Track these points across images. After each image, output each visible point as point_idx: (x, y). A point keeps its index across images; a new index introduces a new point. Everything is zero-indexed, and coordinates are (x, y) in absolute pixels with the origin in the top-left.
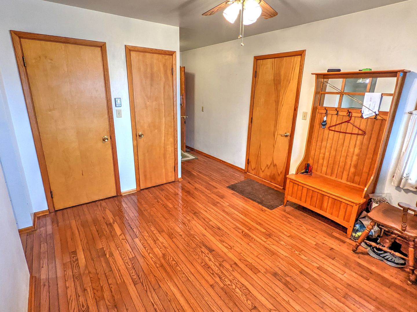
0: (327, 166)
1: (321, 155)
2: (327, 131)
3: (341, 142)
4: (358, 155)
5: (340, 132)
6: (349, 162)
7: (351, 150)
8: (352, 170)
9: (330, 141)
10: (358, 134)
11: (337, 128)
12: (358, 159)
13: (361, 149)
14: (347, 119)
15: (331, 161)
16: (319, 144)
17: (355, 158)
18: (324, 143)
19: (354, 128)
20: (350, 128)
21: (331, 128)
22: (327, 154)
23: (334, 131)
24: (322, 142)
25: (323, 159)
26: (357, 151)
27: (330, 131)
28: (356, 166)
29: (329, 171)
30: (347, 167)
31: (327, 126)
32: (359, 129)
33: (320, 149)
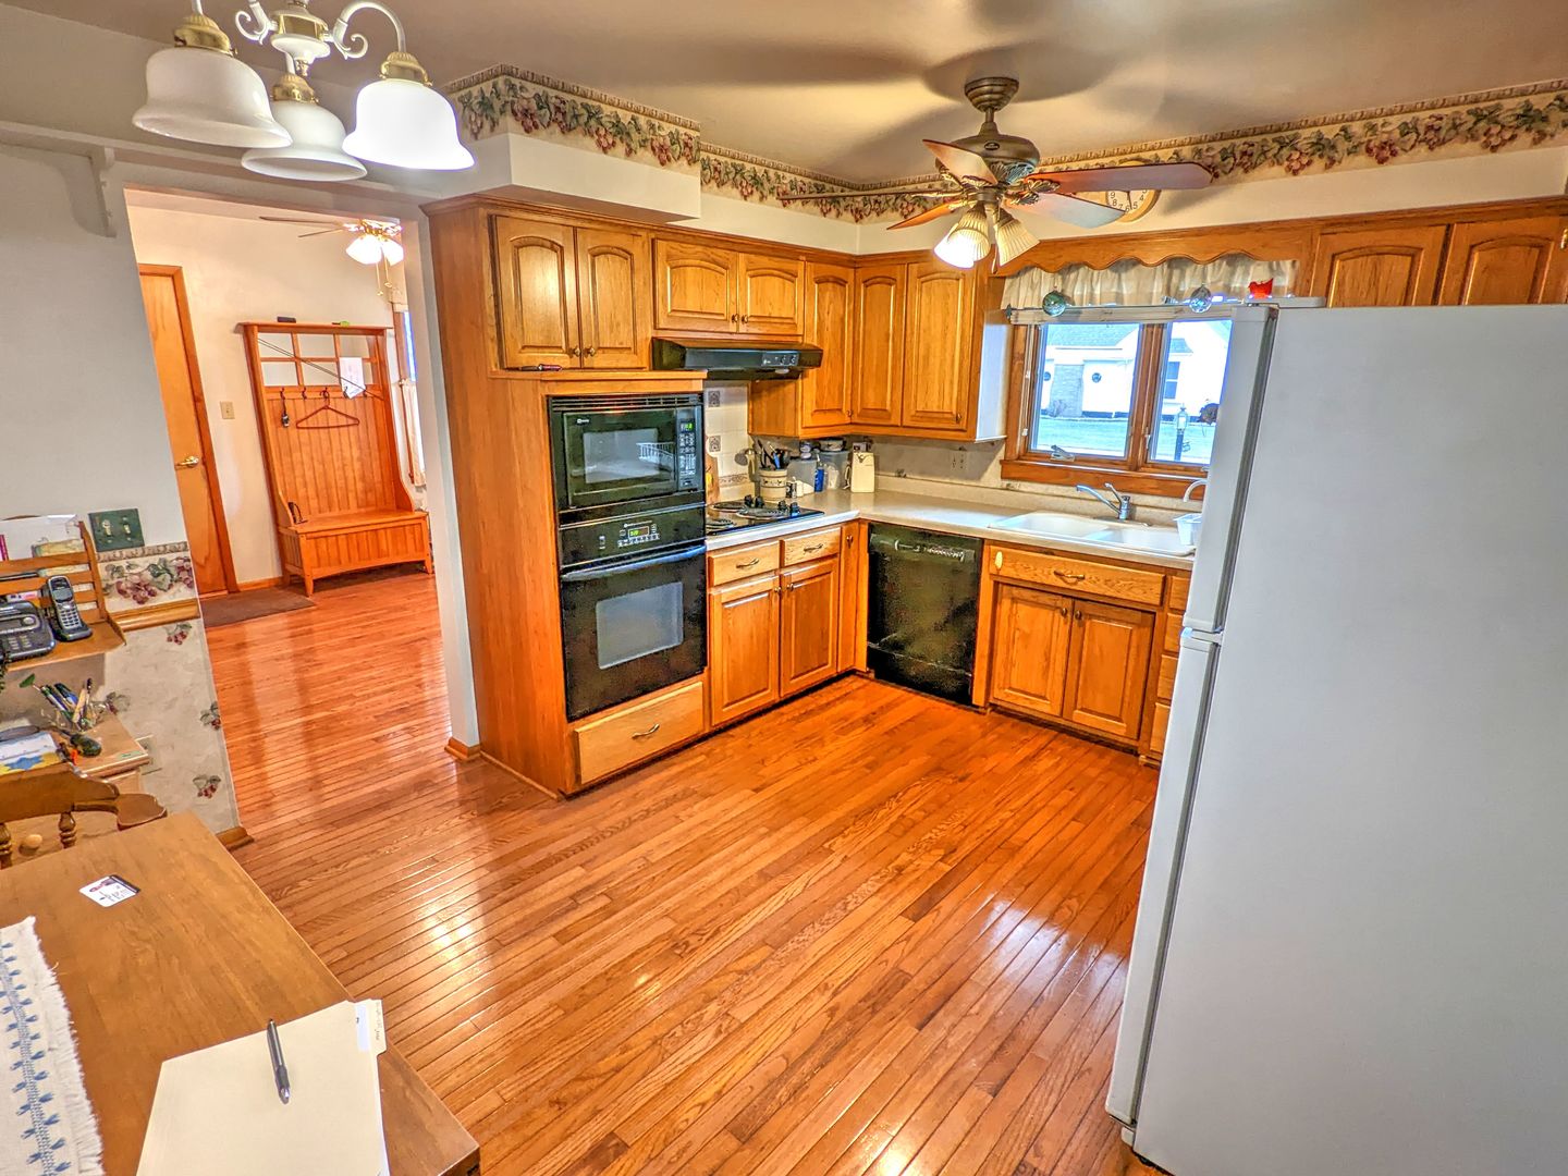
0: (317, 496)
1: (299, 480)
2: (293, 432)
3: (325, 445)
4: (360, 459)
5: (318, 428)
6: (350, 474)
7: (347, 454)
8: (360, 486)
9: (305, 449)
10: (348, 426)
11: (311, 422)
12: (362, 465)
13: (360, 448)
14: (322, 403)
15: (321, 485)
16: (286, 460)
17: (357, 465)
18: (296, 455)
19: (339, 416)
20: (333, 419)
21: (299, 425)
22: (309, 474)
23: (308, 428)
24: (291, 456)
25: (305, 485)
26: (356, 453)
27: (301, 431)
28: (363, 478)
29: (324, 504)
30: (351, 487)
31: (292, 421)
32: (347, 416)
33: (293, 469)
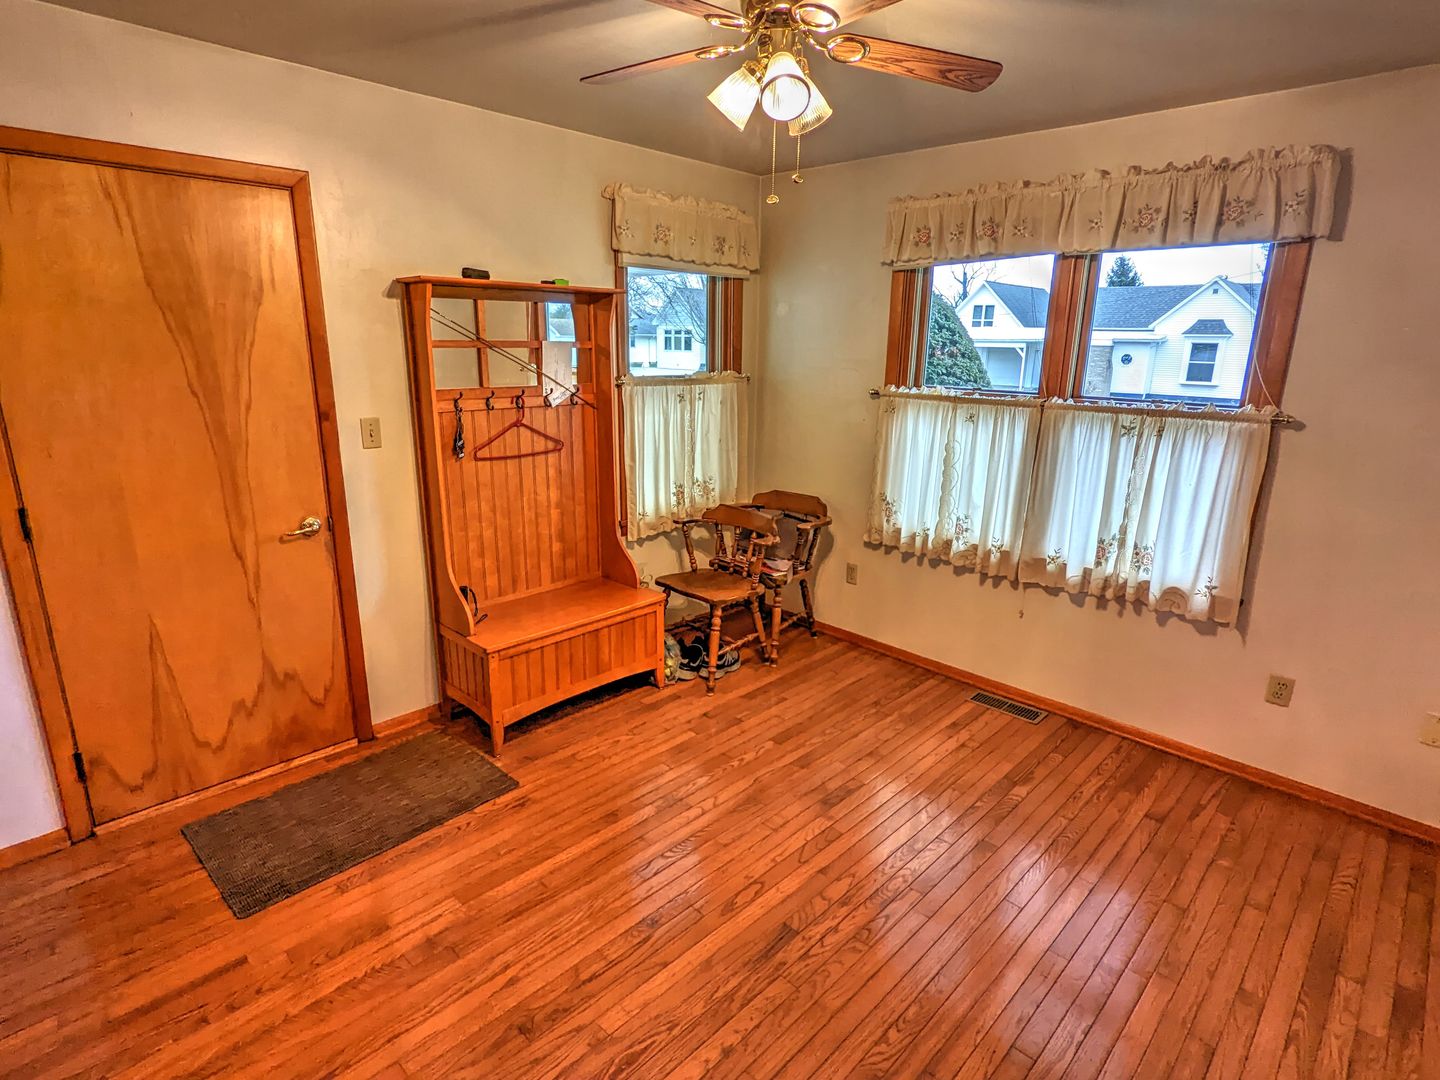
0: (498, 571)
1: (473, 546)
2: (469, 465)
3: (514, 482)
4: (559, 505)
5: (505, 458)
6: (545, 532)
7: (542, 497)
8: (556, 547)
9: (485, 493)
10: (546, 452)
11: (496, 449)
12: (562, 514)
13: (561, 488)
14: (512, 416)
15: (504, 552)
16: (457, 512)
17: (555, 513)
18: (472, 504)
19: (536, 437)
20: (526, 441)
21: (480, 454)
22: (488, 534)
23: (491, 459)
24: (464, 507)
25: (482, 555)
26: (554, 495)
27: (480, 463)
28: (562, 538)
29: (506, 581)
30: (545, 546)
31: (469, 448)
32: (546, 437)
33: (465, 528)
